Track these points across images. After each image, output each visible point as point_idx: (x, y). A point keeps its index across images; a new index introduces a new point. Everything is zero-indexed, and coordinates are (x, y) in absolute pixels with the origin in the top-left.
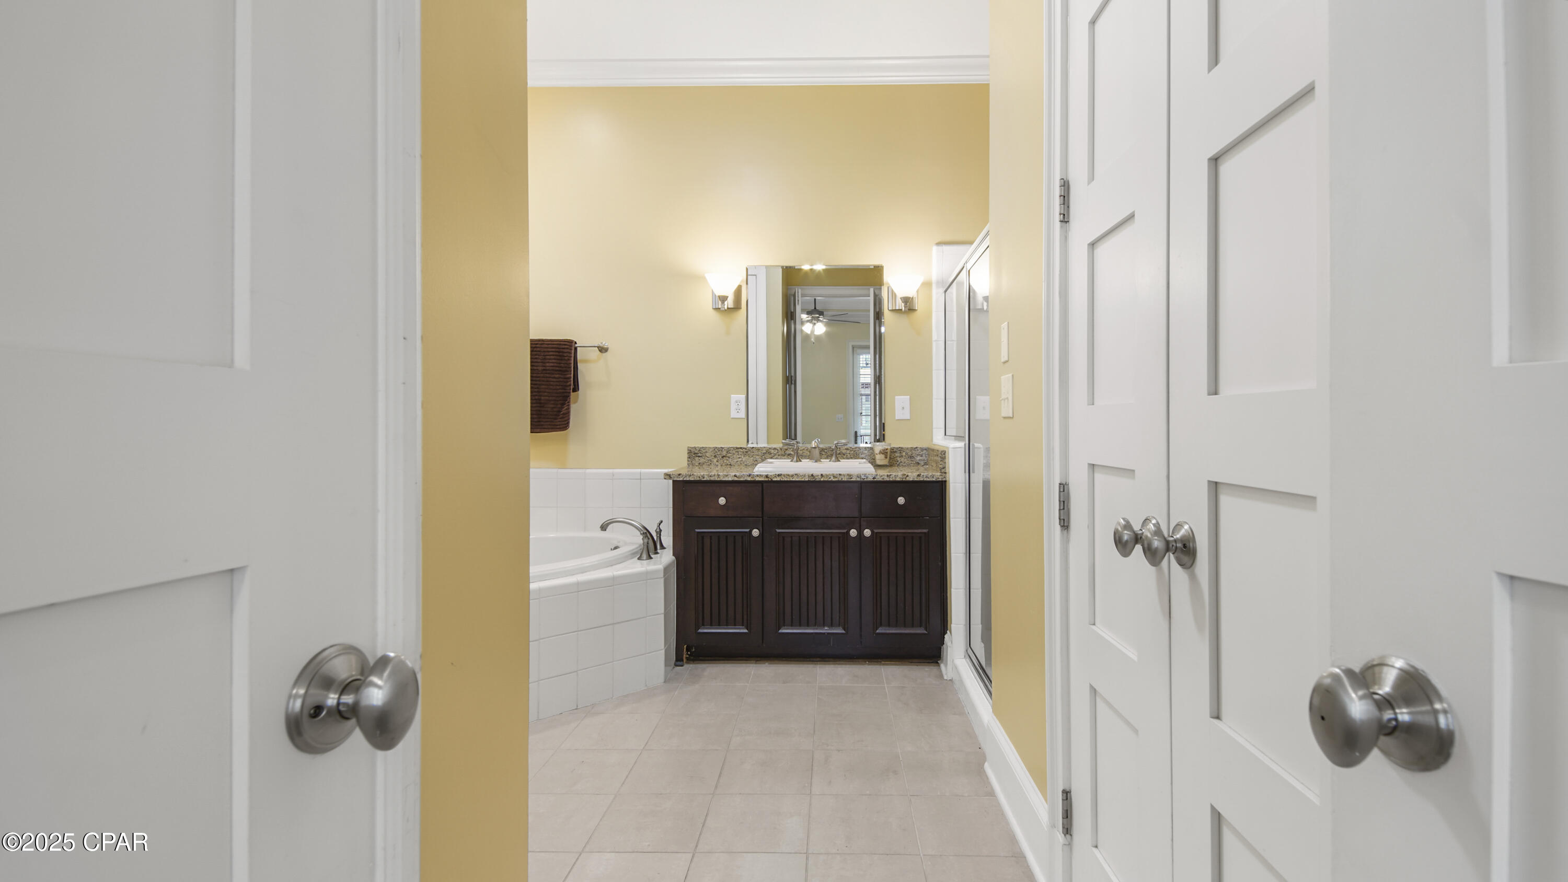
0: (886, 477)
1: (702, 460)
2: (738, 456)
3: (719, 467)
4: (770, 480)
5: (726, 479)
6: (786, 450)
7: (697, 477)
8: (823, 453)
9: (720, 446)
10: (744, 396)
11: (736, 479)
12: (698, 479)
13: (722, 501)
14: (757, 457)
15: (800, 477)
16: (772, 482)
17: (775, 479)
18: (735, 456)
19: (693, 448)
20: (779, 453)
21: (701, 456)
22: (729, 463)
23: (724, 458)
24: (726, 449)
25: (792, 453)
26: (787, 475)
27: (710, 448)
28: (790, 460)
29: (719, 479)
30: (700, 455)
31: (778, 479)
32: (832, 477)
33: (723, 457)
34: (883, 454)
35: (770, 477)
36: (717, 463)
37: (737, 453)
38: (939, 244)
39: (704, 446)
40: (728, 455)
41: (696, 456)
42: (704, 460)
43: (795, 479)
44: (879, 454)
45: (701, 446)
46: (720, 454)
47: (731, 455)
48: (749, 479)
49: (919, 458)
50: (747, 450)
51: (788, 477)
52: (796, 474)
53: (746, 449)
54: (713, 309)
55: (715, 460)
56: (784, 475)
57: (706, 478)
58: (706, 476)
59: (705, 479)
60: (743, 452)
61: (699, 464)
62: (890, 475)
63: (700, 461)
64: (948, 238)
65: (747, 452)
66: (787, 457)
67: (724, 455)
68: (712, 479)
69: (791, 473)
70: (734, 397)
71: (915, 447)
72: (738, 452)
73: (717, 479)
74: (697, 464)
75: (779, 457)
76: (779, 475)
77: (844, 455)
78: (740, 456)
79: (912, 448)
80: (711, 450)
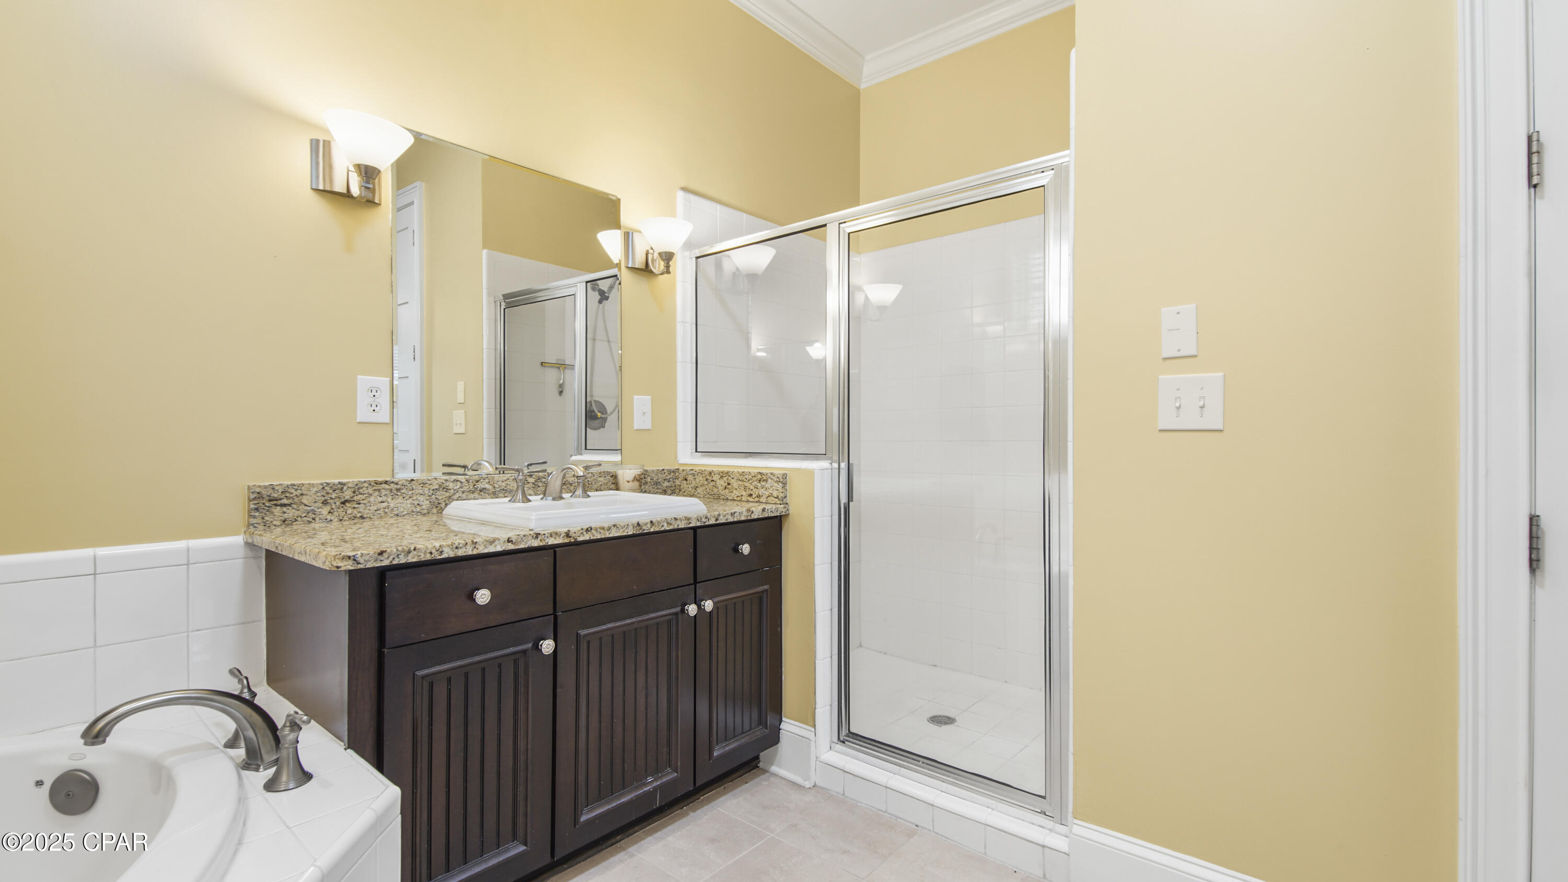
0: (730, 517)
1: (291, 513)
2: (380, 499)
3: (336, 523)
4: (573, 540)
5: (491, 549)
6: (477, 481)
7: (425, 553)
8: (540, 484)
9: (336, 481)
10: (389, 379)
11: (511, 547)
12: (428, 557)
13: (483, 596)
14: (421, 498)
15: (621, 530)
16: (577, 544)
17: (581, 539)
18: (372, 499)
19: (266, 487)
20: (465, 489)
21: (290, 505)
22: (359, 515)
23: (348, 504)
24: (350, 485)
25: (487, 486)
26: (600, 528)
27: (313, 485)
28: (509, 499)
29: (475, 552)
30: (285, 501)
31: (587, 537)
32: (665, 524)
33: (343, 503)
34: (637, 480)
35: (574, 535)
36: (329, 517)
37: (377, 493)
38: (684, 189)
39: (295, 482)
40: (356, 498)
41: (276, 505)
42: (297, 513)
43: (614, 533)
44: (633, 481)
45: (289, 483)
46: (339, 498)
47: (363, 497)
48: (536, 543)
49: (666, 484)
50: (399, 487)
51: (601, 531)
52: (614, 526)
53: (397, 484)
54: (312, 189)
55: (325, 511)
56: (596, 530)
57: (448, 553)
58: (446, 550)
59: (444, 556)
60: (391, 490)
61: (284, 521)
62: (735, 513)
63: (286, 516)
64: (693, 186)
65: (398, 490)
66: (479, 494)
67: (347, 497)
68: (460, 553)
69: (606, 525)
70: (364, 381)
71: (661, 468)
72: (379, 490)
73: (470, 553)
74: (278, 523)
75: (464, 496)
76: (587, 530)
77: (571, 484)
78: (384, 498)
79: (658, 470)
80: (315, 489)
